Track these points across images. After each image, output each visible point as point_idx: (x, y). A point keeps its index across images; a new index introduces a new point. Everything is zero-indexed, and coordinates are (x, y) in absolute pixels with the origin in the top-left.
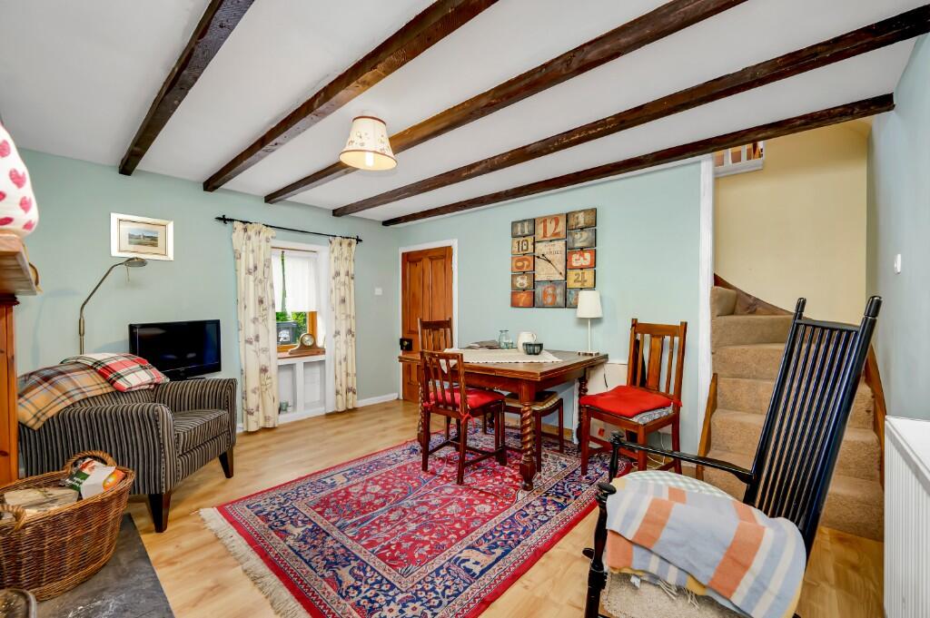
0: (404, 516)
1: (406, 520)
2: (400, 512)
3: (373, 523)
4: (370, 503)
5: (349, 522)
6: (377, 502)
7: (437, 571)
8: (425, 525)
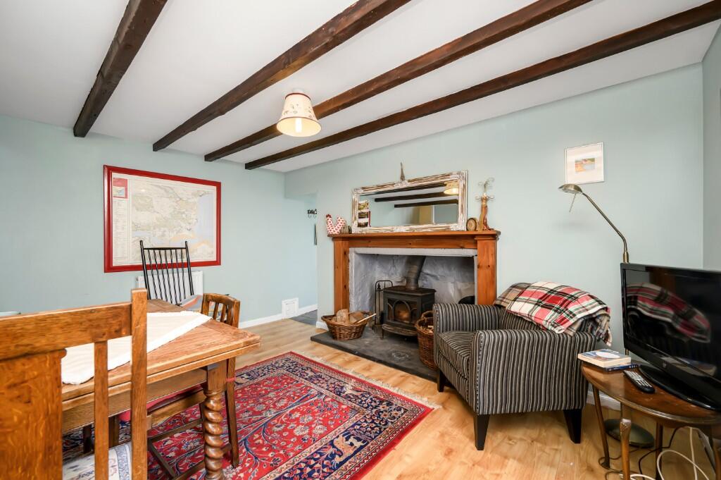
0: (276, 402)
1: (275, 399)
2: (279, 405)
3: (299, 397)
4: (303, 413)
5: (316, 398)
6: (297, 415)
7: (265, 374)
8: (262, 396)
